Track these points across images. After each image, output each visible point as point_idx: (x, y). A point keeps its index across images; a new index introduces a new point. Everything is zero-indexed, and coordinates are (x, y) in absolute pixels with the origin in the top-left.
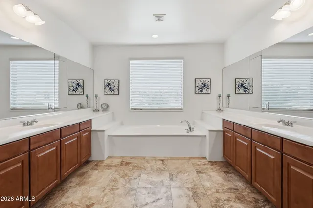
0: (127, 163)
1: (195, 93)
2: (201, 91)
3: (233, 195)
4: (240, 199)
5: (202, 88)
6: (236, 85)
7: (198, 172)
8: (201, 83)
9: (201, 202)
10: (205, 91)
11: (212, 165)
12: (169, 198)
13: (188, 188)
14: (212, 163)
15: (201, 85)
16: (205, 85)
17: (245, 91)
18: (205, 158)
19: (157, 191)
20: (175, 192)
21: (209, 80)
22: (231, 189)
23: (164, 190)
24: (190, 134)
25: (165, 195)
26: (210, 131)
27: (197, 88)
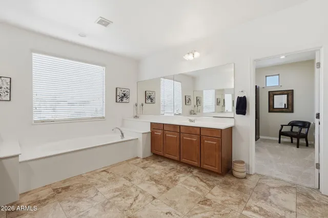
0: (67, 188)
1: (116, 102)
2: (122, 100)
3: (175, 172)
4: (179, 172)
5: (122, 97)
6: (146, 96)
7: (143, 168)
8: (122, 92)
9: (164, 183)
10: (125, 100)
11: (147, 160)
12: (142, 192)
13: (148, 180)
14: (146, 159)
15: (121, 95)
16: (125, 95)
17: (152, 101)
18: (137, 158)
19: (128, 192)
20: (143, 187)
21: (128, 90)
22: (170, 169)
23: (133, 190)
24: (124, 140)
25: (138, 192)
26: (143, 133)
27: (118, 97)
